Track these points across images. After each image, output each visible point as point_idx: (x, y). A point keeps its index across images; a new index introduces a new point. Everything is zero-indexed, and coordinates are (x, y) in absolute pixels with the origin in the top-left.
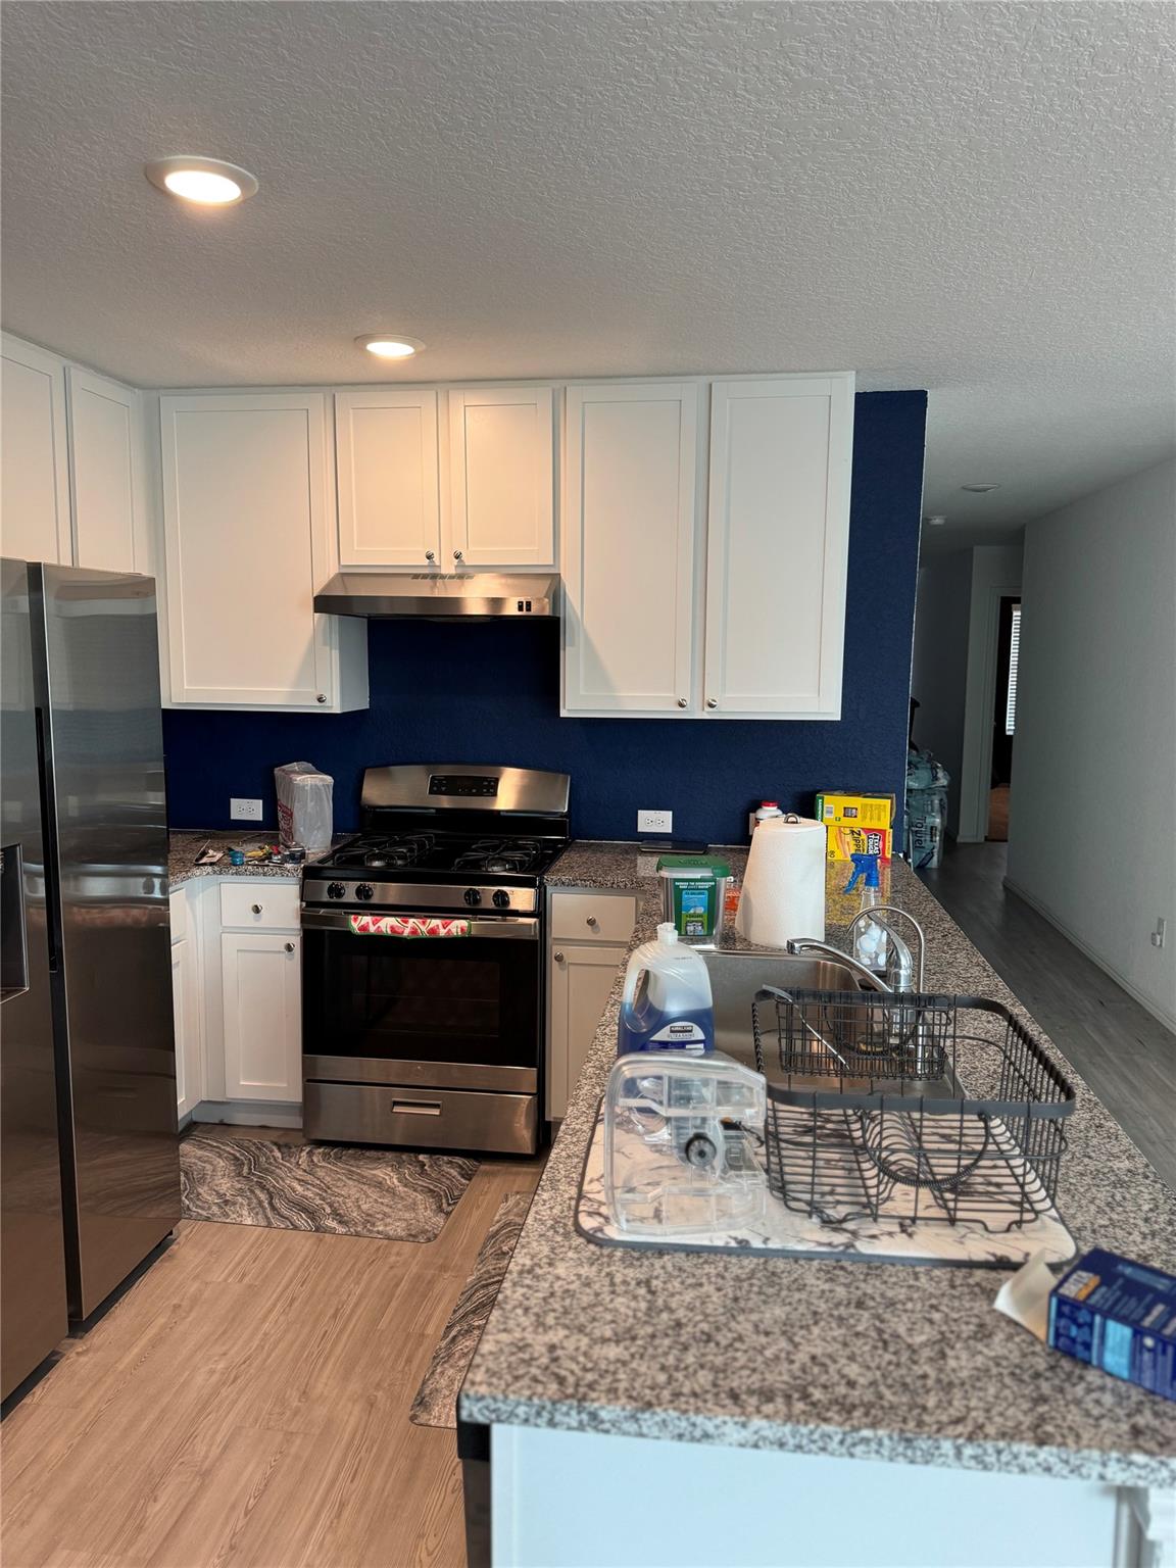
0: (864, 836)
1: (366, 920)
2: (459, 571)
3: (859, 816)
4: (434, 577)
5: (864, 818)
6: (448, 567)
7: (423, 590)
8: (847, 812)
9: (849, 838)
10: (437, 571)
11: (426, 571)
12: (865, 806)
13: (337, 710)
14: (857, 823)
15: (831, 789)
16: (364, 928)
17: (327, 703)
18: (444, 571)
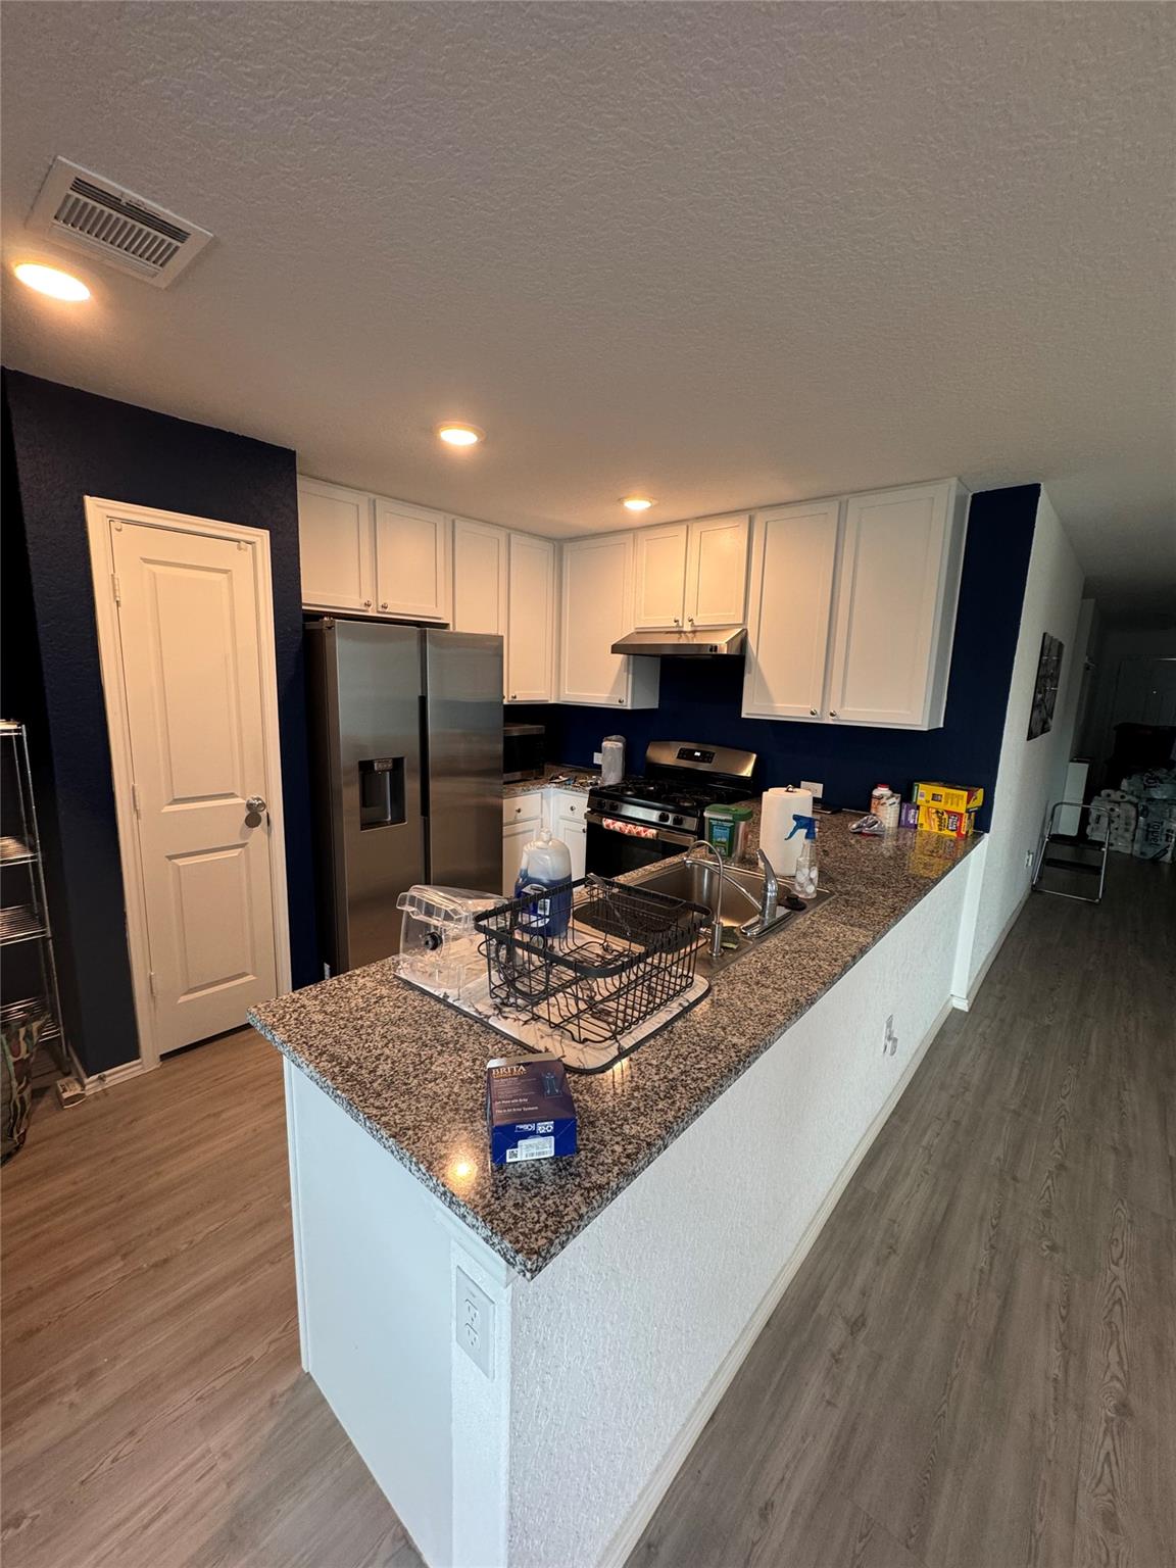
0: (946, 816)
1: (610, 821)
2: (693, 629)
3: (943, 800)
4: (680, 632)
5: (947, 802)
6: (687, 627)
7: (673, 640)
8: (935, 797)
9: (934, 816)
10: (681, 629)
11: (677, 629)
12: (947, 794)
13: (629, 708)
14: (941, 806)
15: (927, 780)
16: (608, 826)
17: (624, 704)
18: (685, 629)
